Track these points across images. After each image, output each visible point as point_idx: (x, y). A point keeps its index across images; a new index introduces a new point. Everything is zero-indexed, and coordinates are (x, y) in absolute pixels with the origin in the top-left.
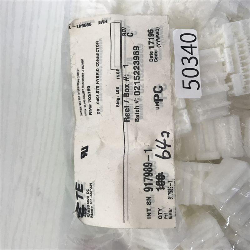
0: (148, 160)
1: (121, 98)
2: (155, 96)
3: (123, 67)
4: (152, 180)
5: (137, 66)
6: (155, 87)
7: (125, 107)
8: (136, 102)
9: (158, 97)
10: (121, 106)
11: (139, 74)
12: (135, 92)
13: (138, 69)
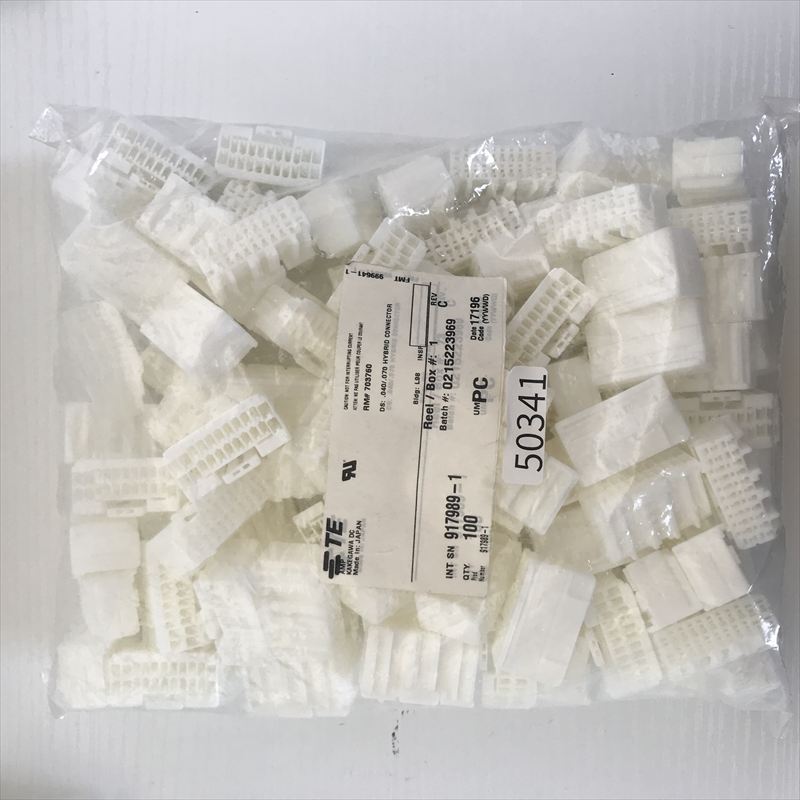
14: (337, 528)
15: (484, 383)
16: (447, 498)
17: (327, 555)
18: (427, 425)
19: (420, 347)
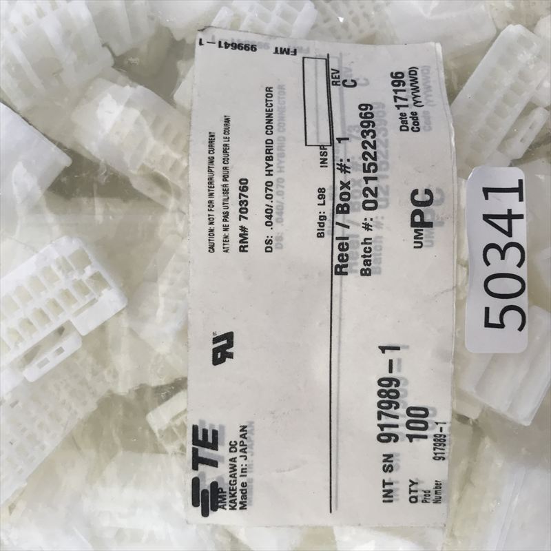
14: (210, 440)
15: (427, 197)
16: (379, 382)
17: (196, 482)
18: (340, 269)
19: (322, 147)
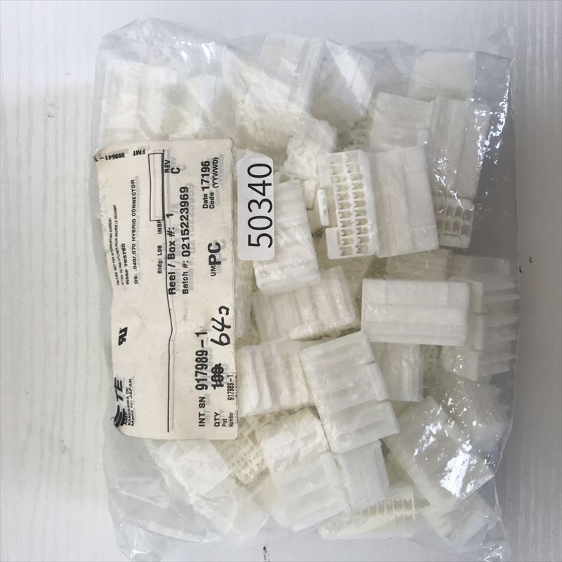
0: (203, 346)
1: (163, 260)
2: (210, 257)
3: (166, 217)
4: (206, 374)
5: (185, 215)
6: (210, 245)
7: (169, 273)
8: (185, 266)
9: (215, 259)
10: (164, 272)
11: (187, 227)
12: (183, 252)
13: (187, 219)
